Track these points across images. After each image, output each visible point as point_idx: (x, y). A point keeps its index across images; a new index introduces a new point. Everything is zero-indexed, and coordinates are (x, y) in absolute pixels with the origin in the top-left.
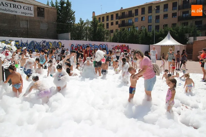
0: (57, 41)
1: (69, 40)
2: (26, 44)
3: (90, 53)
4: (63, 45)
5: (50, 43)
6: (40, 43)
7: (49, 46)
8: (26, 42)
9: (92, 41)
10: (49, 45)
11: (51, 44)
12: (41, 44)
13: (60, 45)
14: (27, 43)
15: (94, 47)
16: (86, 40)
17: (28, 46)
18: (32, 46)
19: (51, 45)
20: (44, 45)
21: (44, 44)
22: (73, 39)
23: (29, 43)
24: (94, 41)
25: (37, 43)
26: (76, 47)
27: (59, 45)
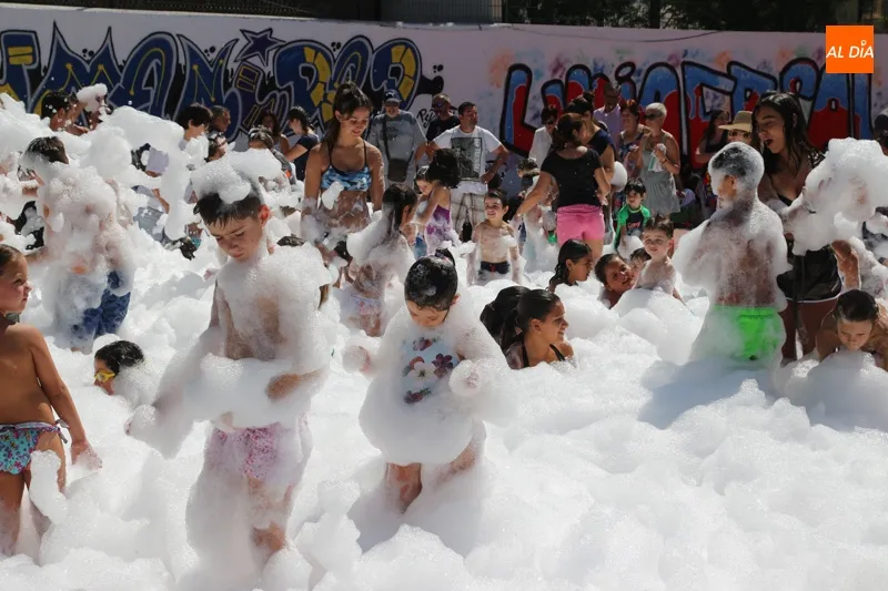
0: (378, 34)
1: (491, 22)
2: (94, 69)
3: (691, 148)
4: (430, 74)
5: (309, 53)
6: (225, 53)
7: (300, 85)
8: (95, 45)
9: (711, 23)
10: (308, 72)
11: (321, 62)
12: (232, 65)
13: (410, 69)
14: (106, 55)
15: (726, 84)
16: (653, 21)
17: (120, 84)
18: (150, 82)
19: (326, 75)
20: (259, 70)
21: (256, 61)
22: (523, 12)
23: (122, 53)
24: (728, 28)
25: (194, 55)
26: (555, 91)
27: (396, 72)
